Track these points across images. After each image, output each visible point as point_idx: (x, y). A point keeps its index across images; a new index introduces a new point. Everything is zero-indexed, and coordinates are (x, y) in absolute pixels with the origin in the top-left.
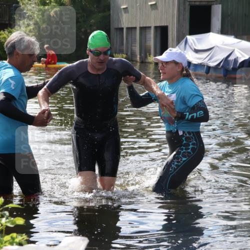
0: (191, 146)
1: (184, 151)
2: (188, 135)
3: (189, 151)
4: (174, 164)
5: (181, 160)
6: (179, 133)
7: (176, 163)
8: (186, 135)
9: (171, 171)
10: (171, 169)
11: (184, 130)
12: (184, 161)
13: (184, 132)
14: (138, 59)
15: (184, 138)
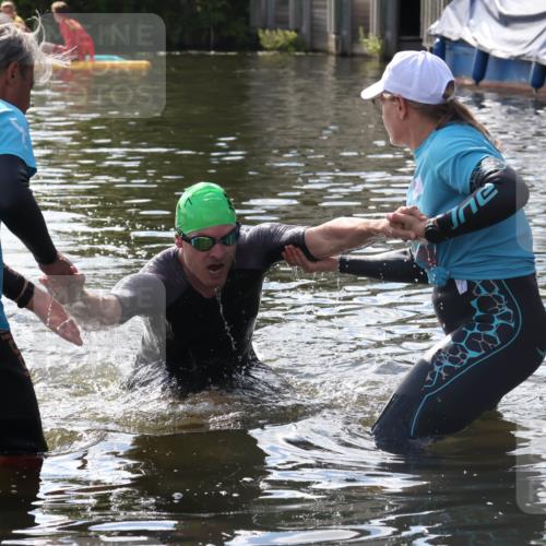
0: (497, 322)
1: (476, 330)
2: (484, 293)
3: (491, 333)
4: (439, 364)
5: (464, 357)
6: (459, 287)
7: (446, 363)
8: (479, 291)
9: (430, 382)
10: (428, 378)
11: (470, 278)
12: (472, 360)
13: (471, 285)
14: (332, 45)
15: (474, 303)
